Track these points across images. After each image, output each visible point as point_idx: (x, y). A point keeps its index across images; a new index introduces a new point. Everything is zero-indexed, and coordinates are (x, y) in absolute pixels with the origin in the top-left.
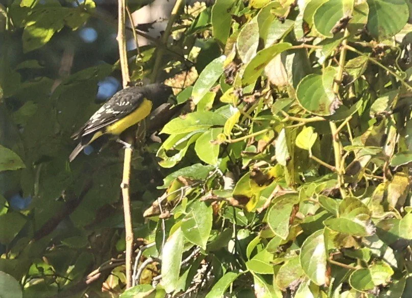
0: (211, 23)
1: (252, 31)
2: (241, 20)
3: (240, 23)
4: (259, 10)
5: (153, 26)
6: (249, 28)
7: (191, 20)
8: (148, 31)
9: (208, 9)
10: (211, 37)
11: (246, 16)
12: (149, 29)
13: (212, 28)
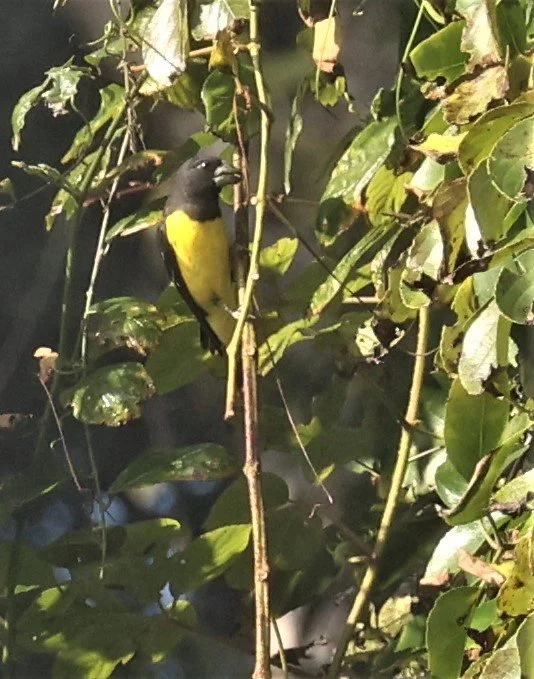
0: (427, 646)
1: (508, 663)
2: (487, 640)
3: (482, 645)
4: (521, 618)
5: (308, 652)
6: (502, 658)
7: (384, 641)
8: (298, 664)
9: (419, 619)
10: (422, 674)
11: (495, 631)
12: (301, 661)
13: (427, 656)
